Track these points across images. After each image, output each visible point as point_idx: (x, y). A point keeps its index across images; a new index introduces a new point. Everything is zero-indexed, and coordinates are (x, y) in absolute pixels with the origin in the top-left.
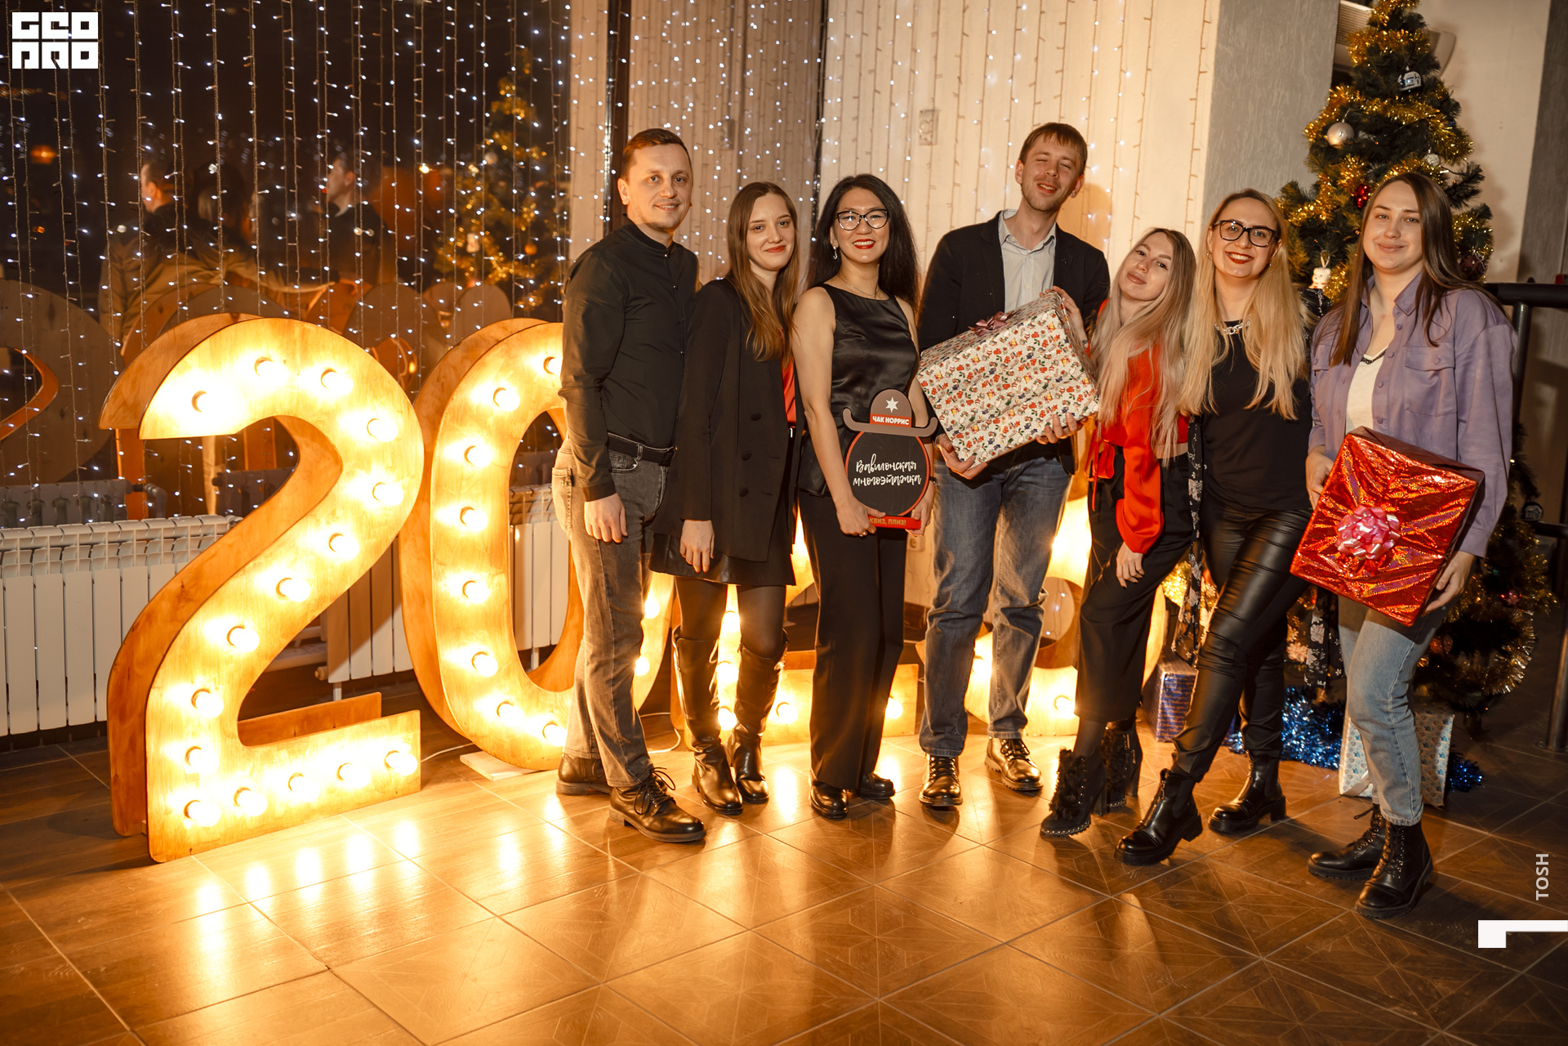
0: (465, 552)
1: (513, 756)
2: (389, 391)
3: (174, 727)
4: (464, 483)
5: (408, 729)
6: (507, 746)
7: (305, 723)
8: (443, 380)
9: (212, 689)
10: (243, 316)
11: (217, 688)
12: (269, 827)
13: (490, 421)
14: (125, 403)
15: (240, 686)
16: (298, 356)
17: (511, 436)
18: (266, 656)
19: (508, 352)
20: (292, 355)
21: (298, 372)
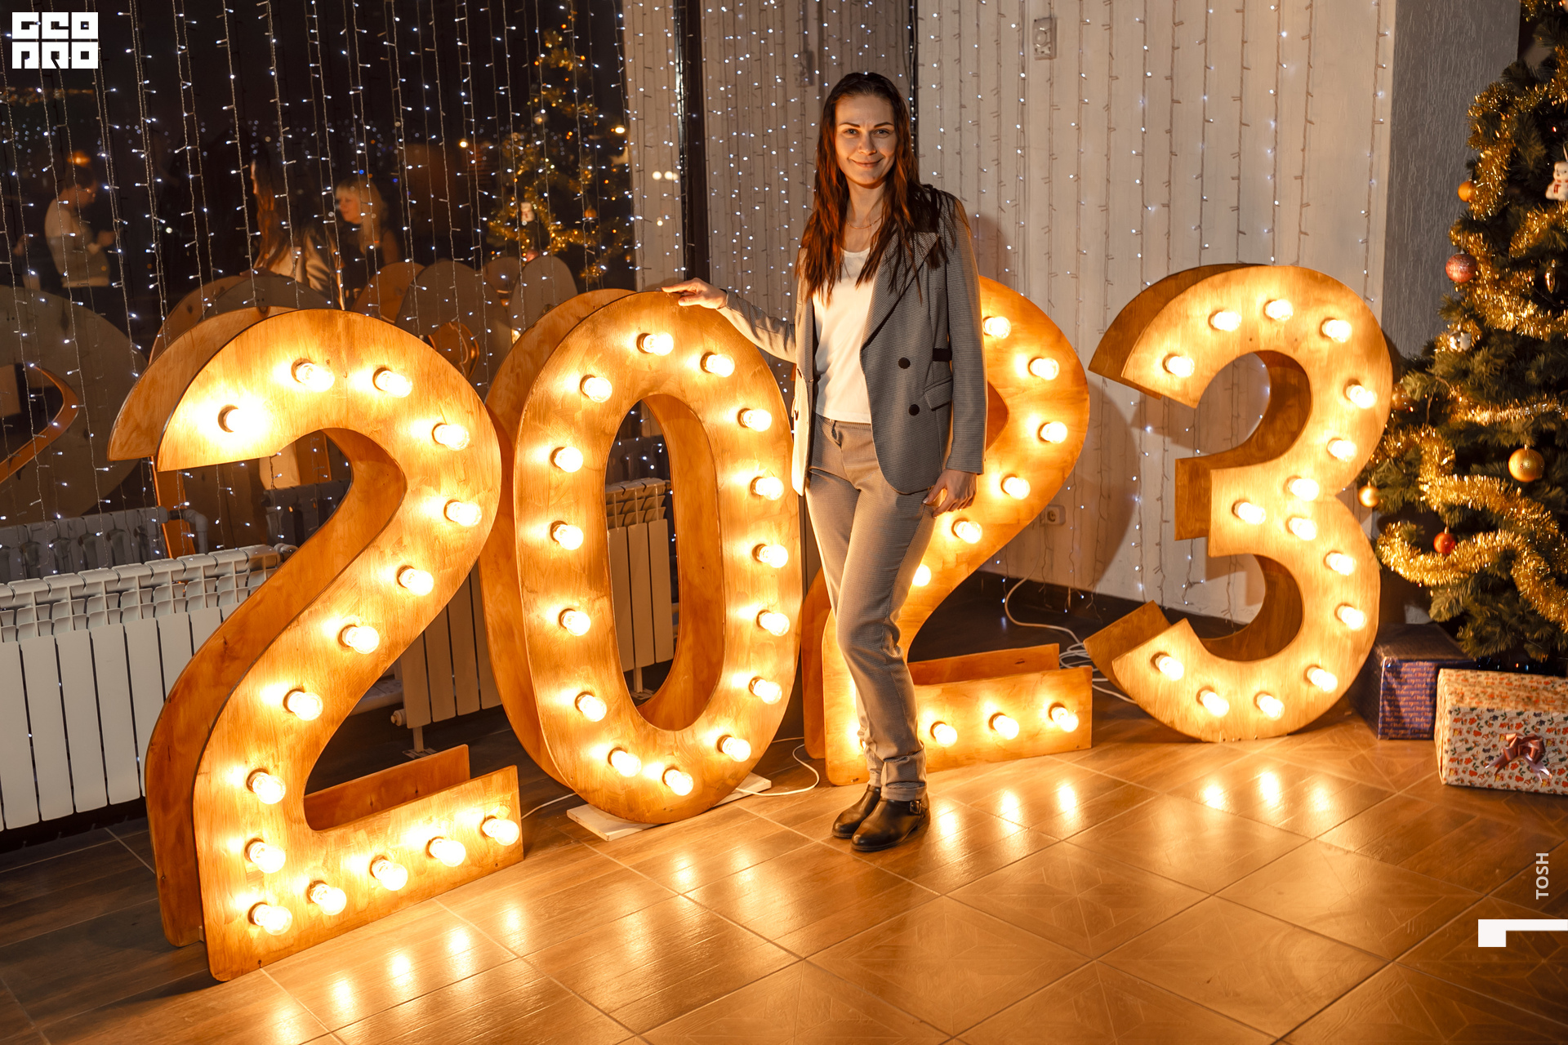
0: (559, 575)
1: (631, 810)
2: (455, 389)
3: (229, 817)
4: (552, 493)
5: (505, 788)
6: (622, 799)
7: (383, 789)
8: (519, 370)
9: (271, 768)
10: (273, 310)
11: (276, 766)
12: (353, 922)
13: (578, 415)
14: (138, 427)
15: (303, 760)
16: (343, 355)
17: (603, 432)
18: (332, 722)
19: (594, 331)
20: (336, 353)
21: (345, 374)
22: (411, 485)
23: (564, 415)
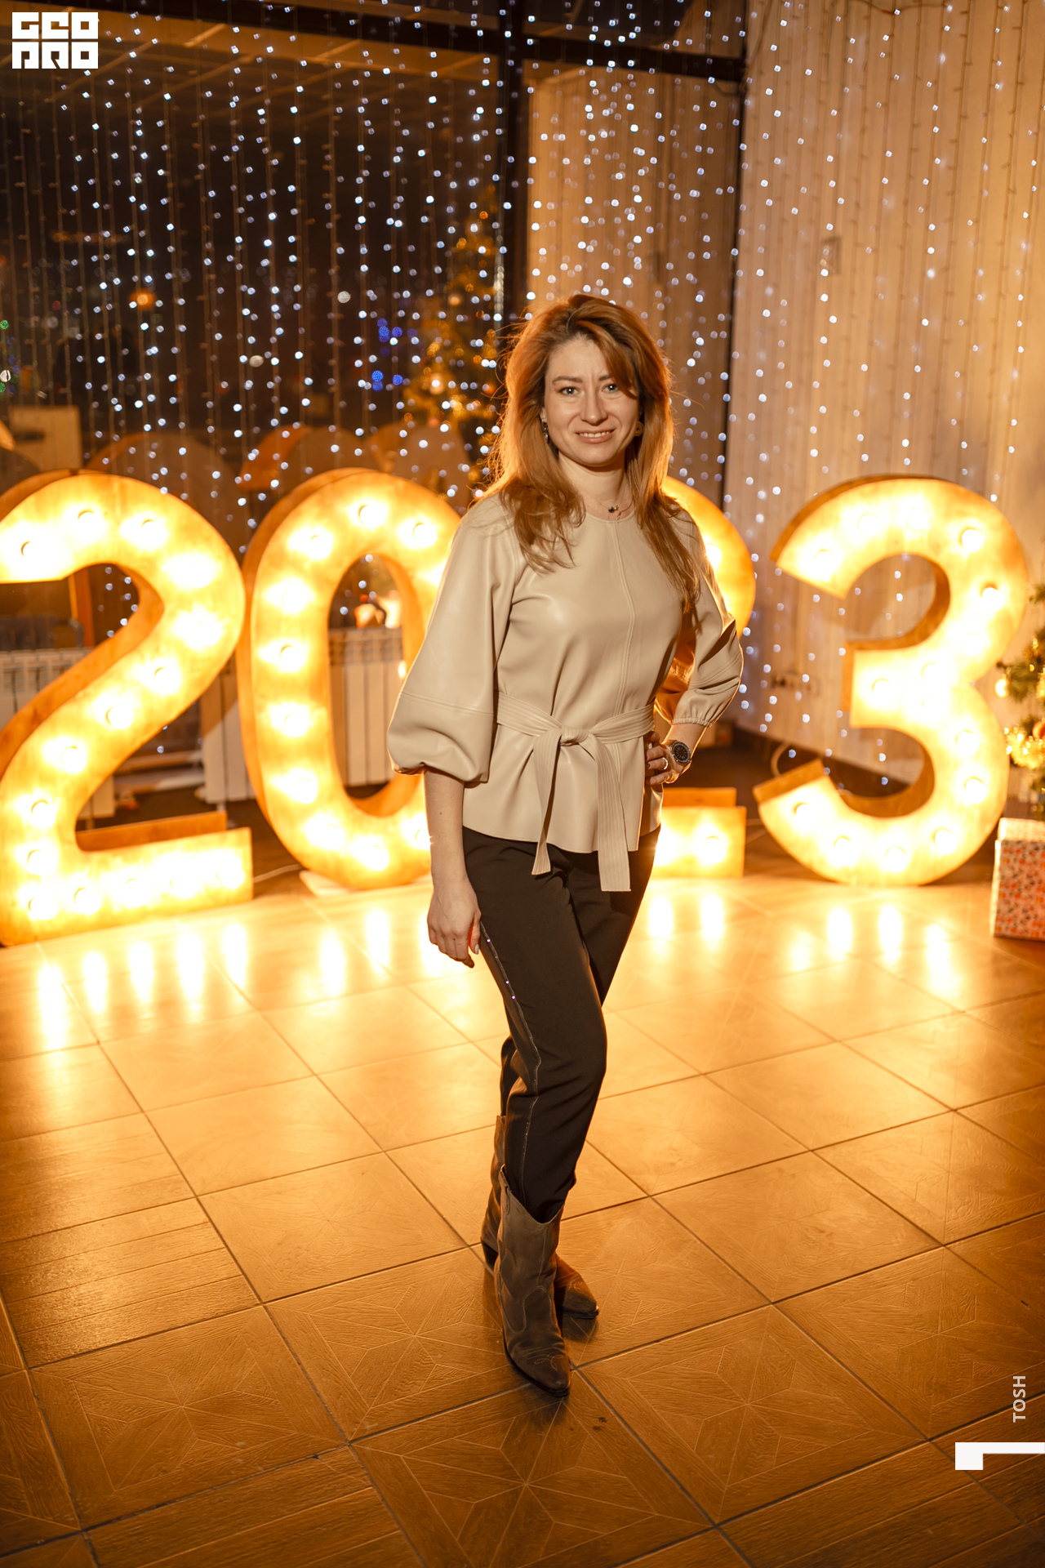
0: (286, 687)
1: (340, 875)
2: (207, 540)
3: (18, 833)
4: (283, 623)
5: (238, 844)
9: (49, 801)
11: (53, 800)
12: (107, 924)
13: (307, 566)
15: (75, 797)
16: (118, 509)
20: (112, 507)
21: (118, 523)
22: (168, 608)
23: (296, 565)
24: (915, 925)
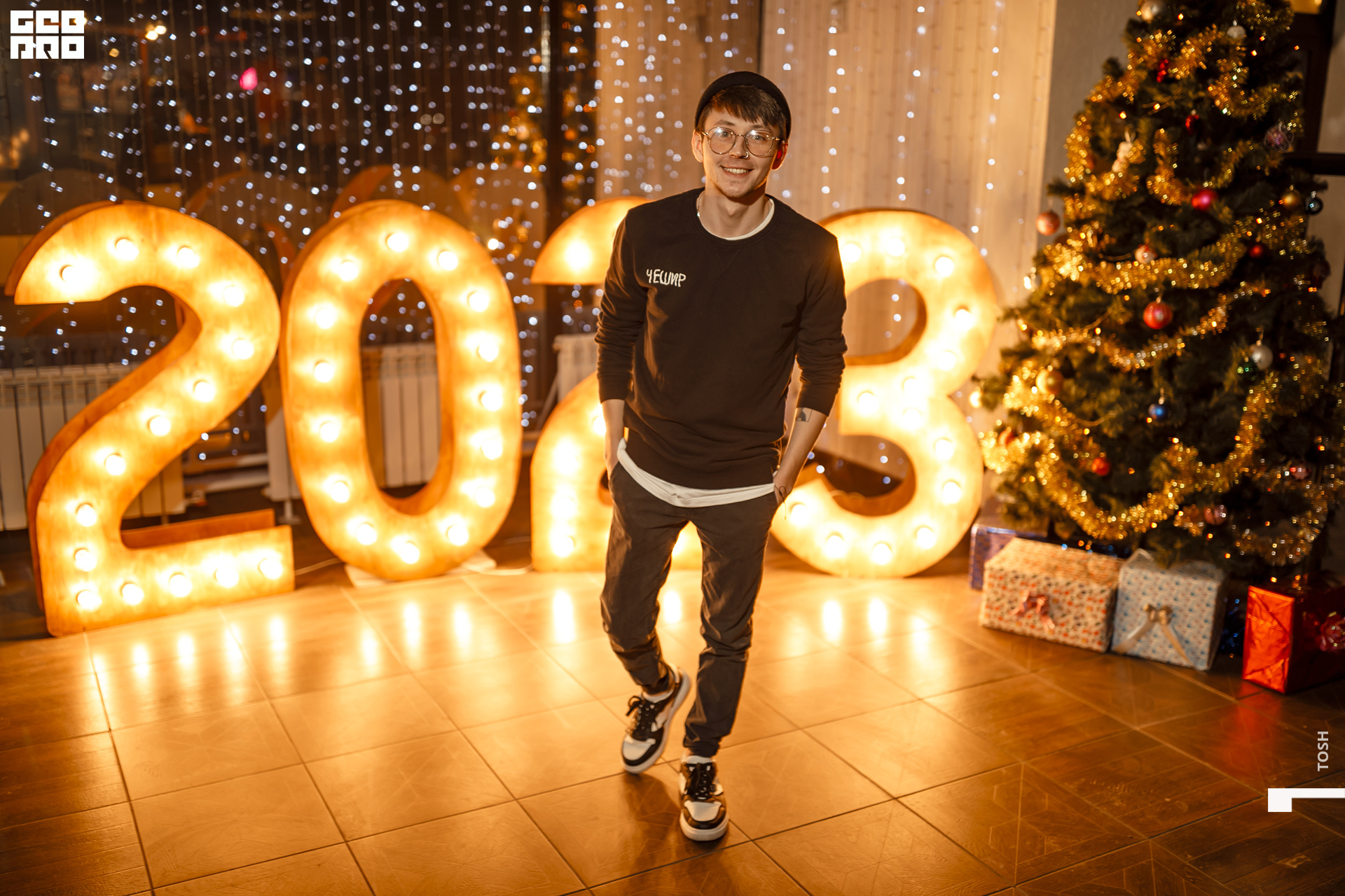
0: (321, 399)
2: (242, 265)
3: (63, 533)
4: (317, 340)
5: (280, 540)
9: (95, 504)
11: (99, 503)
12: (153, 613)
13: (338, 289)
15: (119, 501)
16: (155, 236)
17: (358, 300)
18: (142, 479)
20: (149, 235)
21: (155, 249)
22: (206, 327)
23: (327, 287)
24: (899, 616)
